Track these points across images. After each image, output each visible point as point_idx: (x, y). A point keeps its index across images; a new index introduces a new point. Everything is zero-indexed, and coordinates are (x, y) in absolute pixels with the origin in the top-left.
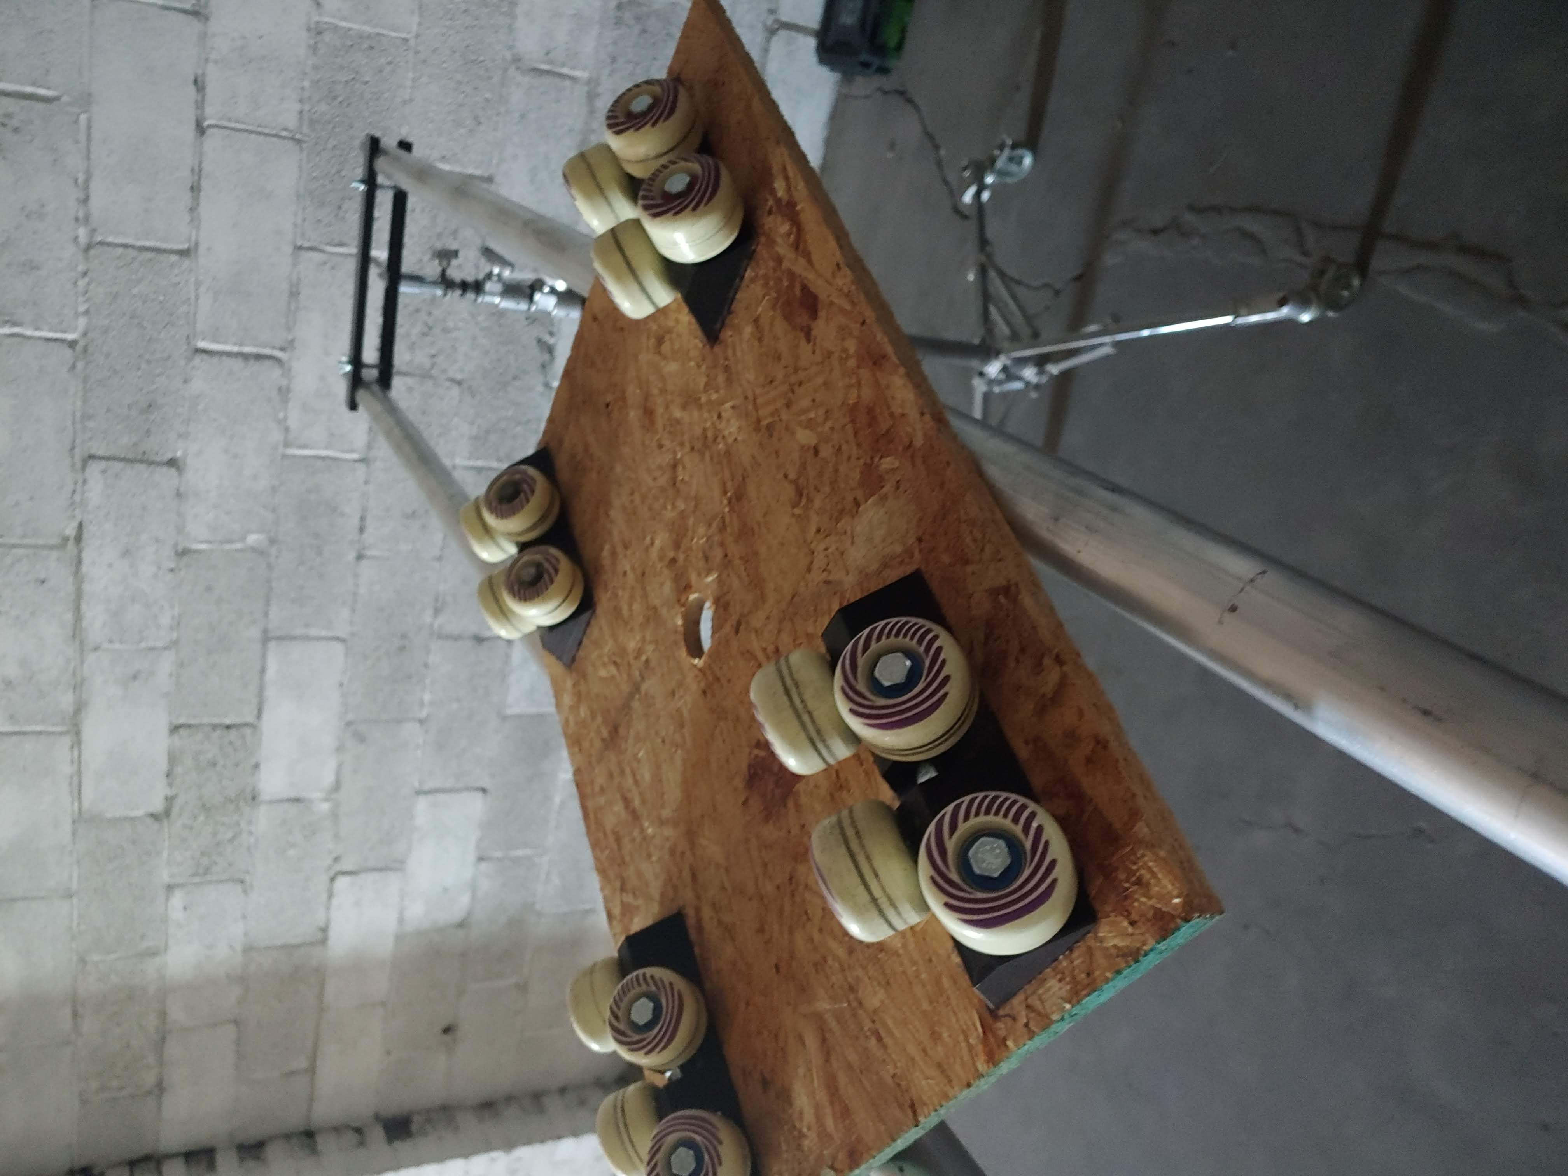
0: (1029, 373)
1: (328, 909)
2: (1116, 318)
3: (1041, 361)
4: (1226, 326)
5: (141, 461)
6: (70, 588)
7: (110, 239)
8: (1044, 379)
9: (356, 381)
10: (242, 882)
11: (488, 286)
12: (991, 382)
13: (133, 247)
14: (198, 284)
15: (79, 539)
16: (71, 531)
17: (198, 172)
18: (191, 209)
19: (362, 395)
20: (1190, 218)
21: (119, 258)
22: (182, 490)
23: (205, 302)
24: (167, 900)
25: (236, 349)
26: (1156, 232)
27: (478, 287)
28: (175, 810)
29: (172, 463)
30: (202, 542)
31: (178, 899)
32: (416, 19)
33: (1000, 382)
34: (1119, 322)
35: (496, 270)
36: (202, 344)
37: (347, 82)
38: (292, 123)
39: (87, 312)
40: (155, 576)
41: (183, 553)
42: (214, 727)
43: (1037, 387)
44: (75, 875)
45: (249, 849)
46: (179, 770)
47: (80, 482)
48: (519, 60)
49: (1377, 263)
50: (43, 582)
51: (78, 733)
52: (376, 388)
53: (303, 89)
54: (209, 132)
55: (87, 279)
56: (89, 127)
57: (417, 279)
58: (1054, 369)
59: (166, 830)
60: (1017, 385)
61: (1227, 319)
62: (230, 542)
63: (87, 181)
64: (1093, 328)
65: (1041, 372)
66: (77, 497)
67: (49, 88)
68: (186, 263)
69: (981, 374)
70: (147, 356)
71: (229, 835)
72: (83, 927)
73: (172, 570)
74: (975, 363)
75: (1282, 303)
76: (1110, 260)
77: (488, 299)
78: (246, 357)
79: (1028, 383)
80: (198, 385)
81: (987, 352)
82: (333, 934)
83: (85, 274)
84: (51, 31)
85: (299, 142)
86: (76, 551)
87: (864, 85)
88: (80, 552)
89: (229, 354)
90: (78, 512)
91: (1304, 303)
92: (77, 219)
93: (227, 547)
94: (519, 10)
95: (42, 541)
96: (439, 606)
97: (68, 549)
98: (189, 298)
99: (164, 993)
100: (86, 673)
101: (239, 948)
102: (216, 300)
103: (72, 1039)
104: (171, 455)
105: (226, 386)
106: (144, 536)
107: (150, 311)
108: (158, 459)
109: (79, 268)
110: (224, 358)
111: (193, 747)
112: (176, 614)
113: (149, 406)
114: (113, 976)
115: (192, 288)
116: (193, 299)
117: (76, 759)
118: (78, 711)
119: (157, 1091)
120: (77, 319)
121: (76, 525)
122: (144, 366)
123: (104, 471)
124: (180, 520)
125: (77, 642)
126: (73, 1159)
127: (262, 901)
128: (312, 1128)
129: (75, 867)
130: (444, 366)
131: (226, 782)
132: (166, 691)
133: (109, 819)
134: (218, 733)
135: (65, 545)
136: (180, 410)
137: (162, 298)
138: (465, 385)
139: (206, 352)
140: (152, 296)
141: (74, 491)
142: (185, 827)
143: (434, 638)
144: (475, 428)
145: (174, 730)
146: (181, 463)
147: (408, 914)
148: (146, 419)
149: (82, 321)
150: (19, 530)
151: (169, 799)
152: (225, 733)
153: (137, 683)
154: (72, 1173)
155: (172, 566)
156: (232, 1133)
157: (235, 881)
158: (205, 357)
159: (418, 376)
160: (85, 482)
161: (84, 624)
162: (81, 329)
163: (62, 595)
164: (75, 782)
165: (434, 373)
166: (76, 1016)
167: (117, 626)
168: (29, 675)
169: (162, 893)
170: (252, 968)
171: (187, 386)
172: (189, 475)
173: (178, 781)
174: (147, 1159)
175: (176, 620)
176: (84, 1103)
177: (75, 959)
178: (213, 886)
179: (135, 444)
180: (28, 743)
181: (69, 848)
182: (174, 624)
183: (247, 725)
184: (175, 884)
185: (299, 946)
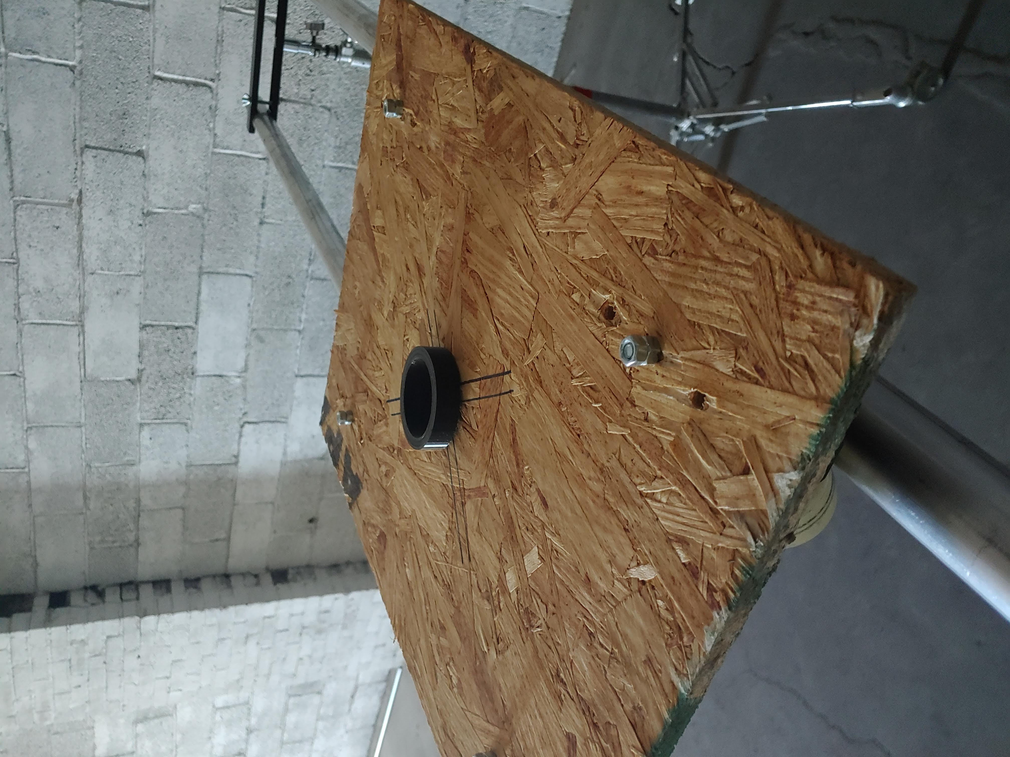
0: (709, 129)
1: (239, 444)
2: (770, 98)
3: (717, 122)
4: (847, 106)
5: (120, 151)
6: (76, 233)
8: (718, 134)
9: (254, 113)
10: (186, 424)
11: (344, 51)
12: (682, 134)
13: (112, 2)
15: (80, 201)
16: (75, 196)
19: (257, 123)
20: (831, 25)
21: (102, 9)
22: (146, 172)
23: (160, 44)
24: (140, 432)
25: (181, 78)
26: (806, 34)
27: (336, 51)
28: (144, 378)
29: (140, 154)
30: (159, 208)
31: (146, 433)
33: (689, 135)
34: (772, 101)
35: (349, 40)
36: (158, 73)
39: (81, 47)
40: (130, 228)
41: (148, 214)
42: (168, 327)
43: (713, 139)
44: (83, 414)
45: (189, 404)
46: (146, 353)
47: (80, 163)
49: (958, 69)
50: (57, 228)
51: (83, 326)
52: (266, 118)
55: (81, 24)
57: (296, 43)
58: (726, 128)
59: (138, 390)
60: (701, 137)
61: (848, 102)
62: (177, 208)
64: (754, 102)
65: (717, 130)
66: (78, 173)
68: (147, 15)
69: (677, 128)
70: (122, 80)
71: (178, 395)
72: (88, 446)
73: (140, 225)
74: (673, 120)
75: (886, 94)
76: (773, 53)
77: (343, 59)
78: (187, 83)
79: (707, 136)
80: (155, 102)
81: (682, 114)
82: (241, 459)
83: (79, 20)
86: (78, 208)
88: (81, 209)
89: (176, 81)
90: (78, 183)
91: (901, 94)
93: (176, 212)
95: (57, 201)
96: (312, 258)
97: (73, 207)
98: (149, 41)
99: (138, 488)
100: (87, 288)
101: (184, 465)
102: (167, 43)
103: (84, 511)
104: (139, 148)
105: (175, 103)
106: (122, 202)
107: (124, 49)
108: (130, 150)
109: (76, 15)
110: (173, 83)
111: (155, 339)
112: (143, 253)
113: (124, 114)
114: (107, 476)
115: (151, 34)
116: (152, 41)
117: (81, 342)
118: (82, 313)
119: (135, 544)
120: (75, 51)
121: (77, 191)
122: (120, 86)
123: (95, 157)
124: (145, 192)
125: (81, 267)
126: (86, 580)
127: (198, 437)
128: (230, 571)
129: (83, 409)
130: (319, 97)
131: (175, 363)
132: (137, 303)
133: (103, 381)
134: (170, 331)
135: (71, 205)
136: (144, 118)
137: (131, 39)
138: (333, 111)
139: (161, 79)
140: (124, 37)
141: (76, 169)
142: (150, 389)
143: (309, 279)
144: (338, 140)
145: (143, 327)
146: (145, 154)
147: (289, 450)
148: (122, 123)
149: (78, 53)
150: (41, 193)
151: (140, 371)
152: (176, 331)
153: (119, 297)
154: (86, 588)
155: (141, 222)
156: (181, 572)
157: (182, 423)
158: (160, 82)
159: (302, 103)
160: (83, 163)
161: (85, 257)
162: (78, 58)
163: (70, 237)
164: (82, 356)
165: (313, 102)
166: (85, 498)
167: (105, 259)
168: (50, 287)
169: (136, 428)
170: (192, 477)
171: (149, 102)
172: (151, 162)
173: (145, 360)
174: (130, 583)
175: (143, 258)
176: (92, 548)
177: (84, 464)
178: (167, 426)
179: (115, 140)
180: (52, 332)
181: (79, 397)
182: (142, 261)
183: (189, 327)
184: (145, 424)
185: (221, 465)
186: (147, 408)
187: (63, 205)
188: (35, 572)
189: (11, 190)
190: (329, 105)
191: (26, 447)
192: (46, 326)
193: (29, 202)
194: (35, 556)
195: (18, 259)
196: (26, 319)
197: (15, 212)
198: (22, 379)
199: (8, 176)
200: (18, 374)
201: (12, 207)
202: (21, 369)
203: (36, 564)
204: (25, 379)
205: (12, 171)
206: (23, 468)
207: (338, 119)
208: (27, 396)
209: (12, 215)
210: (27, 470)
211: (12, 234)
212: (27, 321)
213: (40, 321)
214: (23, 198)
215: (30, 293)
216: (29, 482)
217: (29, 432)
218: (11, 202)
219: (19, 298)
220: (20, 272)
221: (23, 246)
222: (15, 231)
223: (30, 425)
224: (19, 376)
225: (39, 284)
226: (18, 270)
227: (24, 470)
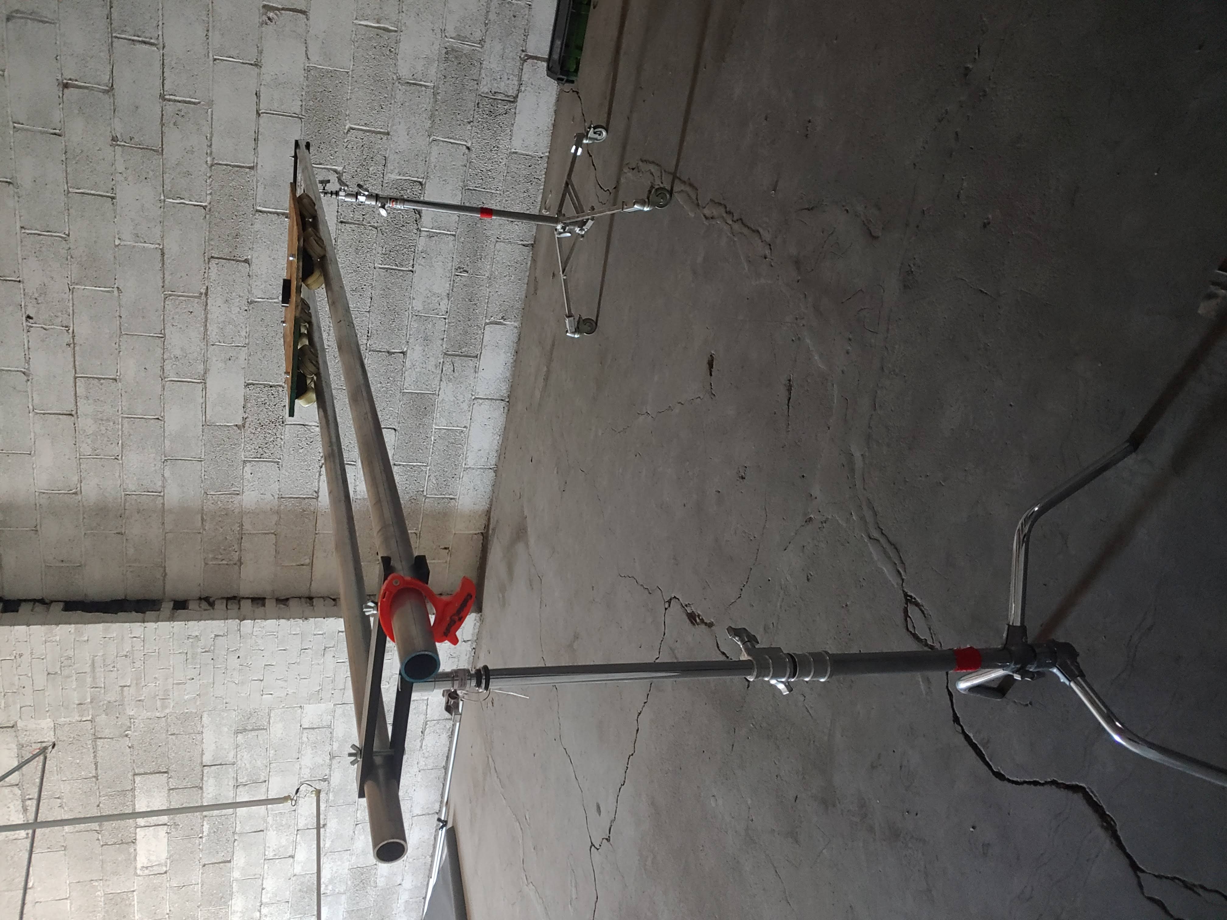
1: (319, 482)
5: (233, 260)
6: (203, 316)
7: (221, 162)
10: (278, 463)
13: (230, 165)
14: (257, 182)
15: (206, 294)
16: (203, 291)
17: (257, 133)
18: (254, 149)
21: (224, 170)
22: (250, 273)
23: (260, 189)
24: (243, 468)
25: (274, 210)
28: (247, 425)
29: (246, 261)
30: (259, 298)
31: (248, 468)
32: (352, 63)
35: (343, 188)
36: (259, 208)
37: (321, 92)
38: (298, 111)
39: (211, 194)
40: (239, 313)
41: (251, 303)
42: (265, 386)
44: (203, 451)
45: (281, 447)
46: (249, 405)
47: (207, 268)
48: (400, 79)
50: (191, 312)
51: (205, 383)
53: (302, 95)
54: (262, 115)
55: (211, 179)
56: (212, 114)
59: (243, 433)
62: (271, 299)
63: (211, 137)
66: (206, 275)
67: (196, 99)
68: (253, 172)
70: (236, 213)
71: (272, 439)
72: (206, 477)
73: (246, 310)
77: (340, 197)
78: (278, 214)
80: (257, 226)
82: (320, 494)
83: (210, 177)
84: (197, 75)
85: (301, 118)
86: (205, 299)
87: (568, 87)
88: (207, 300)
89: (270, 213)
90: (206, 282)
92: (207, 154)
93: (270, 301)
94: (398, 57)
95: (191, 294)
96: (369, 335)
97: (202, 298)
98: (253, 188)
99: (243, 513)
100: (209, 356)
101: (276, 496)
102: (265, 188)
103: (201, 531)
104: (246, 258)
105: (270, 227)
106: (234, 294)
107: (237, 193)
108: (240, 259)
109: (208, 175)
110: (268, 214)
111: (255, 394)
112: (248, 331)
113: (237, 235)
114: (219, 503)
115: (255, 183)
116: (255, 188)
117: (204, 395)
118: (205, 373)
119: (239, 564)
120: (206, 196)
121: (205, 287)
122: (234, 217)
123: (217, 264)
124: (249, 287)
125: (205, 341)
126: (200, 591)
127: (287, 474)
128: (313, 595)
129: (203, 447)
130: (369, 220)
131: (270, 413)
132: (243, 367)
133: (218, 426)
134: (266, 389)
135: (201, 296)
136: (249, 237)
137: (242, 187)
138: (379, 229)
139: (261, 211)
140: (238, 187)
141: (205, 272)
142: (251, 433)
143: (368, 351)
144: (384, 249)
145: (247, 386)
146: (250, 261)
147: (357, 488)
148: (235, 241)
149: (209, 197)
150: (182, 289)
151: (244, 419)
152: (270, 389)
153: (230, 362)
154: (200, 599)
155: (246, 308)
156: (273, 591)
157: (275, 462)
158: (260, 213)
159: (358, 224)
160: (209, 268)
161: (208, 333)
162: (208, 201)
163: (199, 319)
164: (204, 407)
165: (364, 223)
166: (203, 519)
167: (222, 335)
168: (185, 355)
169: (241, 464)
170: (282, 507)
171: (253, 227)
172: (253, 266)
173: (248, 411)
174: (234, 598)
175: (248, 333)
176: (206, 564)
177: (203, 492)
178: (264, 463)
179: (230, 252)
180: (184, 386)
181: (200, 438)
182: (247, 336)
183: (280, 386)
184: (247, 461)
185: (304, 498)
186: (249, 449)
187: (195, 297)
188: (164, 580)
189: (163, 287)
190: (376, 225)
191: (163, 476)
192: (181, 383)
193: (174, 295)
194: (165, 567)
195: (165, 335)
196: (167, 378)
197: (164, 302)
198: (163, 422)
199: (161, 277)
200: (160, 418)
201: (163, 299)
202: (162, 415)
203: (165, 575)
204: (165, 422)
205: (164, 274)
206: (160, 492)
207: (383, 234)
208: (166, 435)
209: (163, 304)
210: (162, 494)
211: (162, 317)
212: (169, 379)
213: (177, 379)
214: (170, 293)
215: (171, 359)
216: (163, 504)
217: (165, 464)
218: (163, 295)
219: (164, 362)
220: (165, 344)
221: (168, 326)
222: (164, 315)
223: (166, 458)
224: (161, 420)
225: (178, 353)
226: (164, 342)
227: (160, 494)
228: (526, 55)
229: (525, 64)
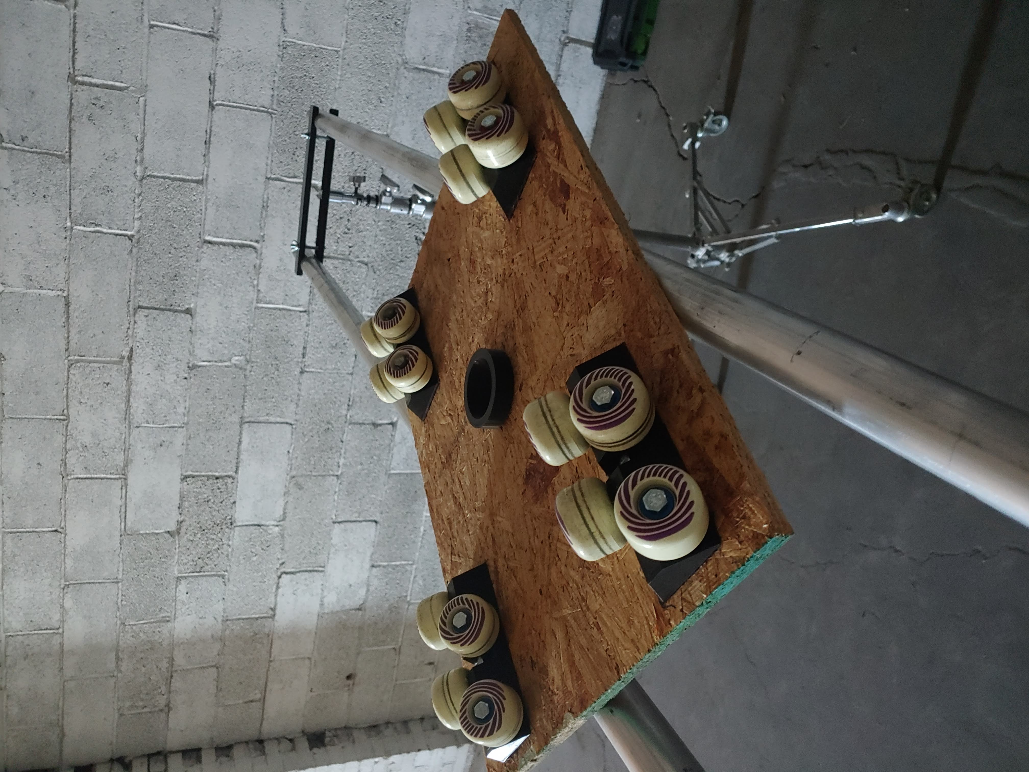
0: (724, 256)
1: (276, 596)
2: (778, 221)
3: (731, 248)
4: (850, 224)
5: (169, 310)
6: (125, 388)
7: (155, 174)
8: (733, 260)
9: (301, 257)
10: (223, 577)
11: (384, 199)
12: (698, 261)
13: (169, 178)
14: (207, 200)
15: (130, 358)
16: (126, 354)
17: (209, 133)
18: (204, 156)
19: (305, 266)
20: (827, 157)
21: (160, 185)
22: (193, 328)
23: (211, 212)
24: (177, 586)
25: (228, 241)
26: (806, 167)
27: (377, 200)
28: (183, 530)
29: (188, 311)
30: (204, 361)
31: (183, 587)
32: (344, 39)
33: (705, 262)
34: (781, 223)
35: (388, 189)
36: (208, 238)
37: (301, 77)
38: (266, 101)
39: (140, 218)
40: (175, 381)
41: (192, 368)
42: (208, 477)
43: (729, 265)
44: (121, 569)
45: (227, 556)
46: (186, 504)
47: (132, 323)
48: (407, 63)
49: (947, 184)
50: (108, 384)
51: (125, 479)
52: (314, 261)
53: (274, 81)
54: (217, 108)
55: (141, 198)
56: (145, 105)
57: (340, 194)
58: (739, 253)
59: (177, 542)
60: (717, 263)
61: (850, 221)
62: (221, 361)
63: (143, 138)
64: (764, 227)
65: (731, 255)
66: (130, 332)
67: (122, 82)
68: (201, 188)
69: (693, 256)
70: (175, 245)
71: (216, 546)
72: (124, 603)
73: (186, 378)
74: (689, 249)
75: (885, 210)
76: (776, 185)
77: (382, 207)
78: (234, 246)
79: (722, 262)
80: (204, 263)
81: (697, 242)
82: (278, 612)
83: (140, 195)
84: (124, 48)
85: (270, 114)
86: (128, 365)
87: (622, 77)
88: (131, 365)
89: (223, 244)
90: (130, 341)
91: (899, 210)
92: (136, 161)
93: (220, 364)
94: (407, 33)
95: (108, 359)
96: (350, 403)
97: (124, 364)
98: (201, 210)
99: (172, 646)
100: (132, 442)
101: (220, 620)
102: (217, 211)
103: (115, 674)
104: (187, 306)
105: (222, 264)
106: (169, 357)
107: (178, 218)
108: (180, 308)
109: (136, 191)
110: (221, 246)
111: (195, 490)
112: (187, 406)
113: (175, 276)
114: (141, 634)
115: (203, 203)
116: (203, 210)
117: (124, 495)
118: (126, 465)
119: (166, 709)
120: (134, 222)
121: (129, 349)
122: (173, 251)
123: (147, 316)
124: (191, 347)
125: (127, 422)
126: (112, 751)
127: (235, 589)
128: (262, 737)
129: (121, 564)
130: (356, 253)
131: (214, 513)
132: (179, 454)
133: (142, 534)
134: (211, 481)
135: (122, 362)
136: (193, 278)
137: (185, 209)
138: (370, 265)
139: (210, 242)
140: (179, 208)
141: (129, 328)
142: (189, 540)
143: (347, 424)
144: (376, 292)
145: (184, 479)
146: (193, 311)
147: (326, 600)
148: (173, 284)
149: (137, 224)
150: (95, 353)
151: (180, 523)
152: (215, 481)
153: (162, 448)
154: (112, 761)
155: (186, 375)
156: (212, 739)
157: (219, 576)
158: (209, 245)
159: (342, 259)
160: (135, 322)
161: (132, 411)
162: (136, 229)
163: (119, 392)
164: (123, 510)
165: (351, 257)
166: (118, 659)
167: (151, 413)
168: (98, 442)
169: (173, 582)
170: (227, 632)
171: (198, 264)
172: (198, 319)
173: (185, 511)
174: (159, 753)
175: (187, 409)
176: (121, 715)
177: (119, 622)
178: (204, 578)
179: (166, 299)
180: (96, 485)
181: (117, 553)
182: (186, 412)
183: (229, 477)
184: (181, 577)
185: (257, 619)
186: (185, 561)
187: (115, 363)
188: (61, 742)
189: (67, 350)
190: (366, 260)
191: (62, 607)
192: (90, 480)
193: (82, 361)
194: (63, 725)
195: (68, 416)
196: (71, 475)
197: (69, 371)
198: (63, 535)
199: (64, 337)
200: (60, 530)
201: (67, 366)
202: (63, 525)
203: (62, 735)
204: (66, 534)
205: (69, 332)
206: (58, 629)
207: (375, 272)
208: (67, 552)
209: (66, 374)
210: (60, 631)
211: (65, 391)
212: (72, 477)
213: (85, 476)
214: (76, 357)
215: (78, 448)
216: (62, 644)
217: (65, 591)
218: (66, 361)
219: (67, 453)
220: (69, 428)
221: (74, 403)
222: (68, 388)
223: (67, 583)
224: (61, 533)
225: (87, 439)
226: (67, 426)
227: (58, 631)
228: (568, 38)
229: (566, 48)
